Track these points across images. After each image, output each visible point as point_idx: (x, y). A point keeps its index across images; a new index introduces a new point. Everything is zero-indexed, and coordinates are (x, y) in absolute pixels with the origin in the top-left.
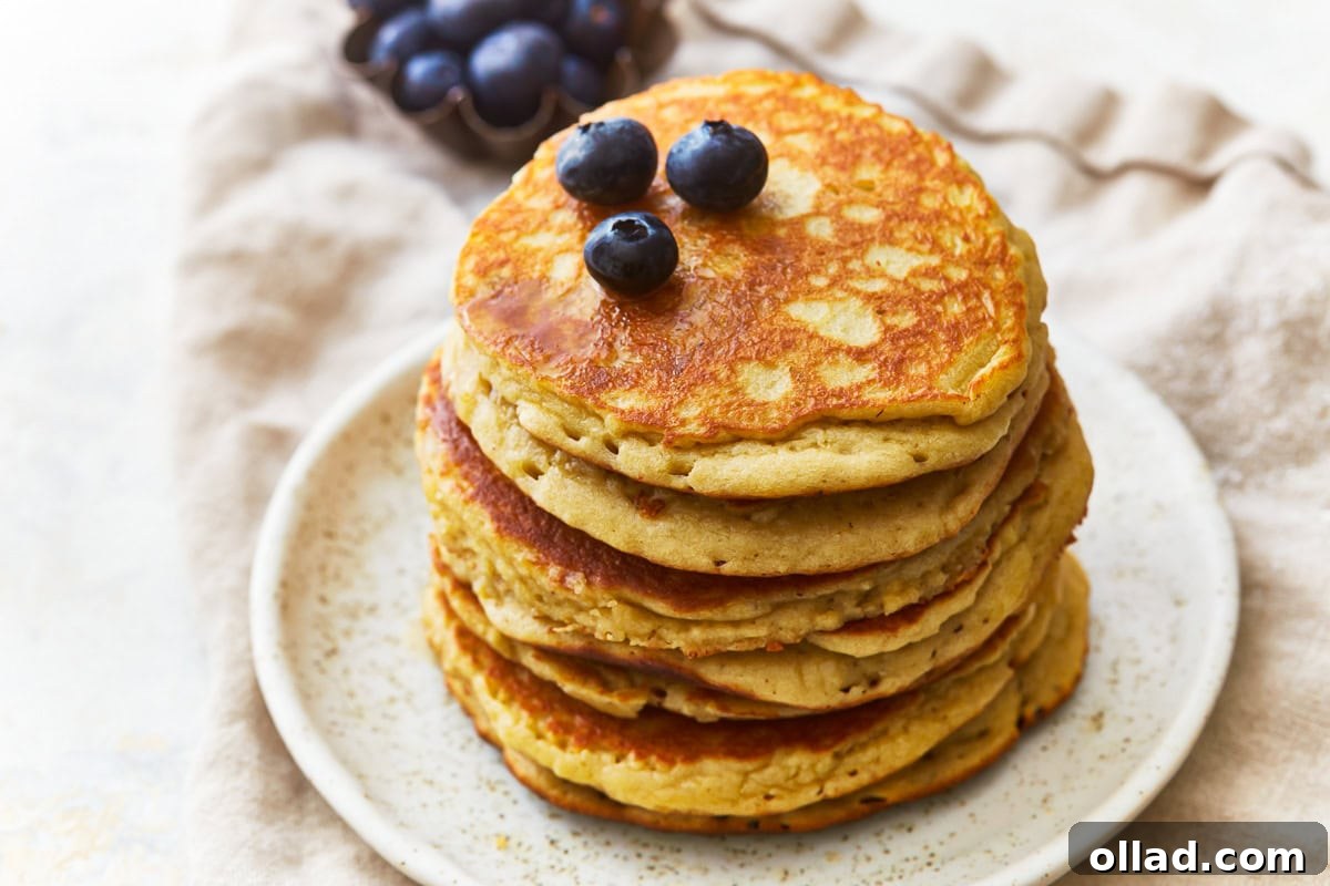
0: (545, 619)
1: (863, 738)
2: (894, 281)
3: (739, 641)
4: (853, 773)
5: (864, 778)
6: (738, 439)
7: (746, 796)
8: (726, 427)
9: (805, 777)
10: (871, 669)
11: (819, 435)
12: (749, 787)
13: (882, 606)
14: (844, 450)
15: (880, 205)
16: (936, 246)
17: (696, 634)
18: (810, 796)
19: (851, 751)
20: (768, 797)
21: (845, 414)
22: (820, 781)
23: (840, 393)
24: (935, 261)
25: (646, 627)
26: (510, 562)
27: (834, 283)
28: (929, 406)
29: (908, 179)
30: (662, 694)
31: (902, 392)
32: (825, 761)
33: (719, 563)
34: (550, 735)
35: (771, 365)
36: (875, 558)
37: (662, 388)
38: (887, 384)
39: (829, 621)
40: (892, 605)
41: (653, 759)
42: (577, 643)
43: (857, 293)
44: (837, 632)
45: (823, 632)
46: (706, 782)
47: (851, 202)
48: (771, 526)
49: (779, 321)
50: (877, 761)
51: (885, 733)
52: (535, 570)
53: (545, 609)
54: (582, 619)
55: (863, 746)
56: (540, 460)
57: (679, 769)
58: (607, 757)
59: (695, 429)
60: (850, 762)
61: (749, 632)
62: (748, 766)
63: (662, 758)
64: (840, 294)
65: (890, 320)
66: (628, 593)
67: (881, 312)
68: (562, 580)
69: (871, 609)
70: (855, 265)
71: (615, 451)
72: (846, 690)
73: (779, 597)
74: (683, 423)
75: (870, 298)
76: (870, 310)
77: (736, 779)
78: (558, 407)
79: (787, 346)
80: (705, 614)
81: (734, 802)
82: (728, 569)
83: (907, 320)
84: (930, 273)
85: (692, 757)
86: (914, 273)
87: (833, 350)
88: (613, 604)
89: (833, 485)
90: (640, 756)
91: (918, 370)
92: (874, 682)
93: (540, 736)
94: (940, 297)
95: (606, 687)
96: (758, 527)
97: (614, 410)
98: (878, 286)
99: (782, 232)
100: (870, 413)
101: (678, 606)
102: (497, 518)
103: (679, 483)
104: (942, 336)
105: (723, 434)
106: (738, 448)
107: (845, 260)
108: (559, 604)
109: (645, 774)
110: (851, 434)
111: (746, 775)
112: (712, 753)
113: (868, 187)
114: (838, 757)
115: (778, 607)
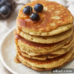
0: (36, 53)
1: (66, 56)
2: (59, 13)
3: (55, 49)
4: (66, 60)
5: (67, 60)
6: (52, 30)
7: (58, 64)
8: (51, 29)
9: (62, 61)
10: (66, 49)
11: (59, 28)
12: (58, 63)
13: (67, 43)
14: (62, 28)
15: (53, 8)
16: (60, 10)
17: (52, 50)
18: (63, 63)
19: (65, 58)
20: (60, 64)
21: (61, 25)
22: (64, 61)
23: (60, 23)
24: (61, 11)
25: (47, 50)
26: (32, 48)
27: (54, 15)
28: (68, 23)
29: (54, 5)
30: (47, 57)
31: (65, 22)
32: (63, 59)
33: (53, 42)
34: (37, 64)
35: (52, 23)
36: (67, 38)
37: (43, 27)
38: (63, 22)
39: (63, 45)
40: (68, 42)
41: (48, 63)
42: (39, 54)
43: (56, 15)
44: (63, 46)
45: (62, 47)
46: (54, 64)
47: (51, 8)
48: (57, 37)
49: (51, 19)
50: (68, 58)
51: (67, 55)
52: (35, 48)
53: (36, 52)
54: (40, 51)
55: (66, 57)
56: (33, 38)
57: (51, 63)
58: (44, 65)
59: (48, 30)
60: (65, 59)
61: (56, 48)
62: (57, 61)
63: (49, 63)
64: (55, 16)
65: (60, 17)
66: (44, 48)
67: (59, 16)
68: (38, 48)
69: (66, 43)
70: (55, 13)
71: (41, 34)
72: (65, 52)
73: (58, 44)
74: (47, 30)
75: (58, 15)
76: (58, 16)
77: (56, 63)
78: (34, 32)
79: (53, 21)
80: (52, 47)
81: (57, 65)
82: (54, 42)
83: (62, 16)
84: (61, 12)
85: (52, 62)
86: (60, 12)
87: (57, 20)
88: (43, 49)
89: (63, 32)
90: (47, 63)
91: (65, 20)
92: (67, 50)
93: (36, 65)
94: (63, 14)
95: (42, 58)
96: (56, 38)
97: (40, 30)
98: (58, 14)
99: (47, 12)
100: (63, 24)
101: (50, 47)
102: (29, 44)
103: (48, 35)
104: (66, 17)
105: (51, 30)
106: (52, 31)
107: (54, 13)
108: (37, 51)
109: (48, 65)
110: (62, 27)
111: (57, 62)
112: (54, 61)
113: (51, 7)
114: (64, 58)
115: (58, 45)
